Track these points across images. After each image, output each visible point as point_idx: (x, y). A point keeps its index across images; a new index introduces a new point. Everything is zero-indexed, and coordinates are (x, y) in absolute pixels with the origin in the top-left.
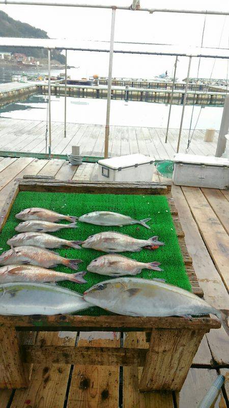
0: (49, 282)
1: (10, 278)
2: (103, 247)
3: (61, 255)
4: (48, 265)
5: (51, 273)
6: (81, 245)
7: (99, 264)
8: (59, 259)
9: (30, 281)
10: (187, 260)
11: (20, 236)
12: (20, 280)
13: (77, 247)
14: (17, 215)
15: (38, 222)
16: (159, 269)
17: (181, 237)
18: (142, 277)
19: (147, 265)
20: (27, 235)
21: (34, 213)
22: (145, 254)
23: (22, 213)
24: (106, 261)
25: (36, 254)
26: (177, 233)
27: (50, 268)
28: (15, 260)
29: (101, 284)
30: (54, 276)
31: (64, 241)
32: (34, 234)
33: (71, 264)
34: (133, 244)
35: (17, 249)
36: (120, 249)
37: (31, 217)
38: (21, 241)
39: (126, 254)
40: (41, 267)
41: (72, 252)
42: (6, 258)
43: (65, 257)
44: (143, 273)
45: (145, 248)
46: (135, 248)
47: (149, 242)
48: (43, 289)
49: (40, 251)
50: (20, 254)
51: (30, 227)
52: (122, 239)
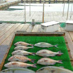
0: (25, 67)
1: (12, 66)
2: (42, 55)
3: (29, 58)
4: (24, 61)
5: (25, 64)
6: (35, 54)
7: (41, 61)
8: (28, 59)
9: (19, 67)
10: (71, 59)
11: (16, 51)
12: (15, 67)
13: (34, 55)
14: (15, 44)
15: (21, 46)
16: (62, 63)
17: (69, 51)
18: (56, 66)
19: (57, 61)
20: (18, 51)
21: (20, 43)
22: (57, 57)
23: (16, 43)
24: (43, 60)
25: (21, 57)
26: (67, 50)
27: (25, 62)
28: (14, 60)
29: (42, 68)
30: (26, 65)
31: (29, 53)
32: (20, 51)
33: (32, 61)
34: (52, 54)
35: (14, 56)
36: (48, 56)
37: (19, 45)
38: (16, 53)
39: (50, 57)
40: (22, 62)
41: (32, 57)
42: (11, 59)
43: (30, 58)
44: (56, 64)
45: (57, 55)
46: (53, 55)
47: (58, 53)
48: (23, 70)
49: (22, 56)
50: (15, 57)
51: (19, 48)
52: (49, 52)
